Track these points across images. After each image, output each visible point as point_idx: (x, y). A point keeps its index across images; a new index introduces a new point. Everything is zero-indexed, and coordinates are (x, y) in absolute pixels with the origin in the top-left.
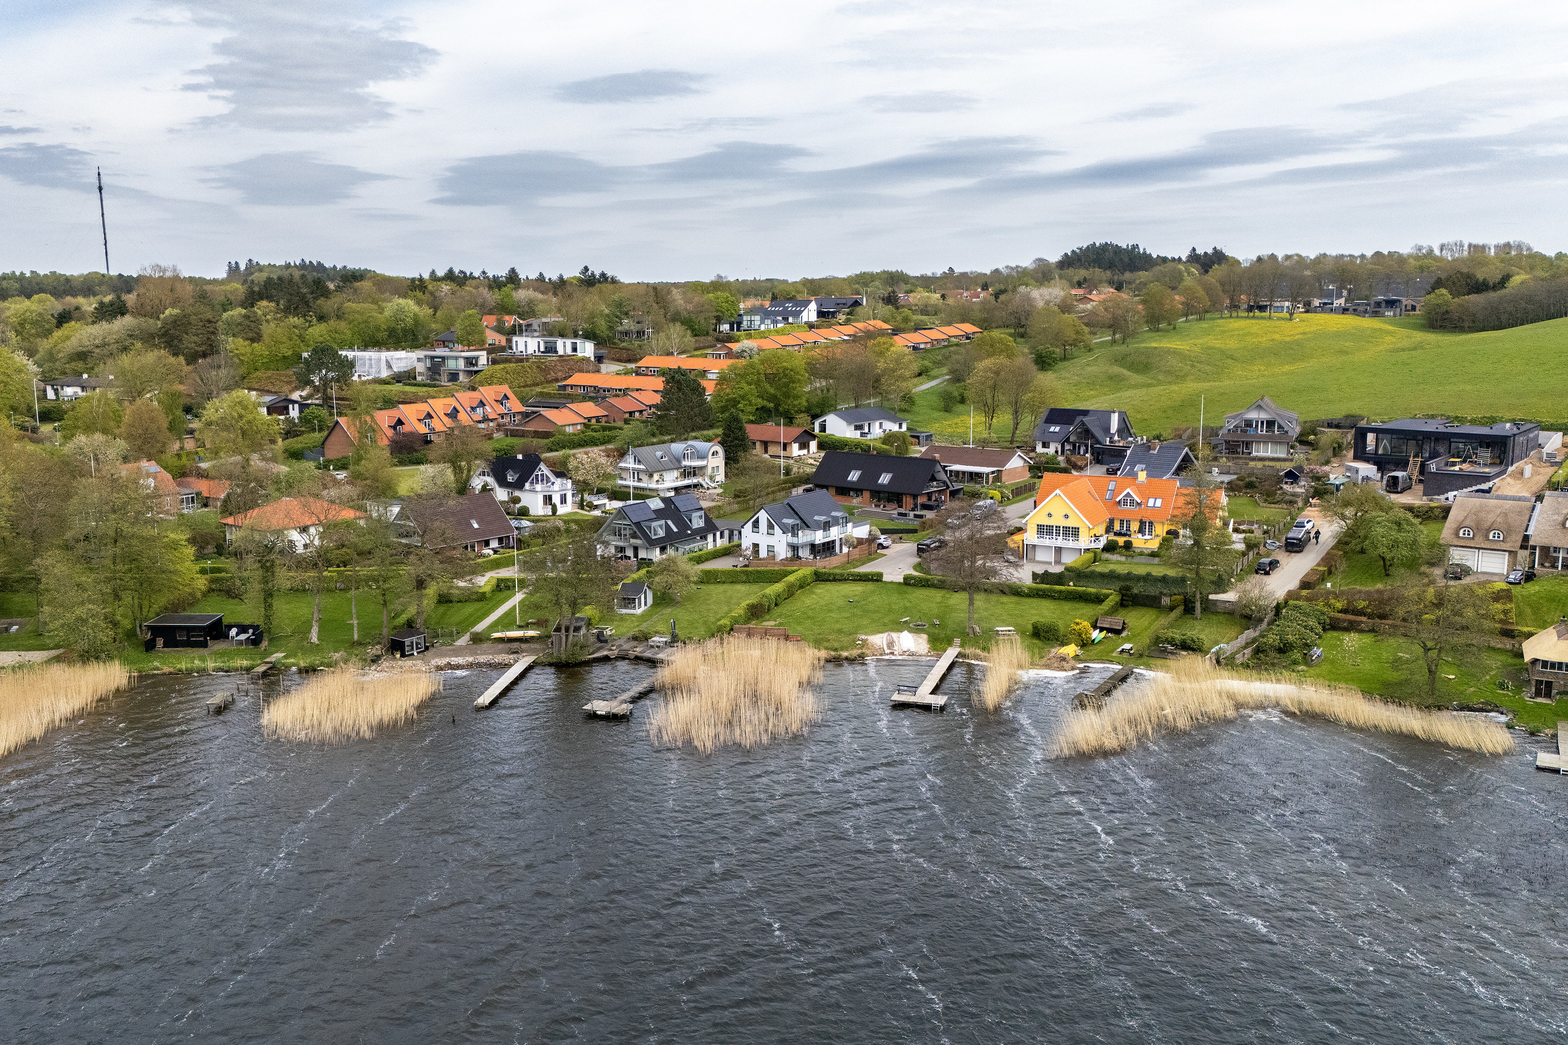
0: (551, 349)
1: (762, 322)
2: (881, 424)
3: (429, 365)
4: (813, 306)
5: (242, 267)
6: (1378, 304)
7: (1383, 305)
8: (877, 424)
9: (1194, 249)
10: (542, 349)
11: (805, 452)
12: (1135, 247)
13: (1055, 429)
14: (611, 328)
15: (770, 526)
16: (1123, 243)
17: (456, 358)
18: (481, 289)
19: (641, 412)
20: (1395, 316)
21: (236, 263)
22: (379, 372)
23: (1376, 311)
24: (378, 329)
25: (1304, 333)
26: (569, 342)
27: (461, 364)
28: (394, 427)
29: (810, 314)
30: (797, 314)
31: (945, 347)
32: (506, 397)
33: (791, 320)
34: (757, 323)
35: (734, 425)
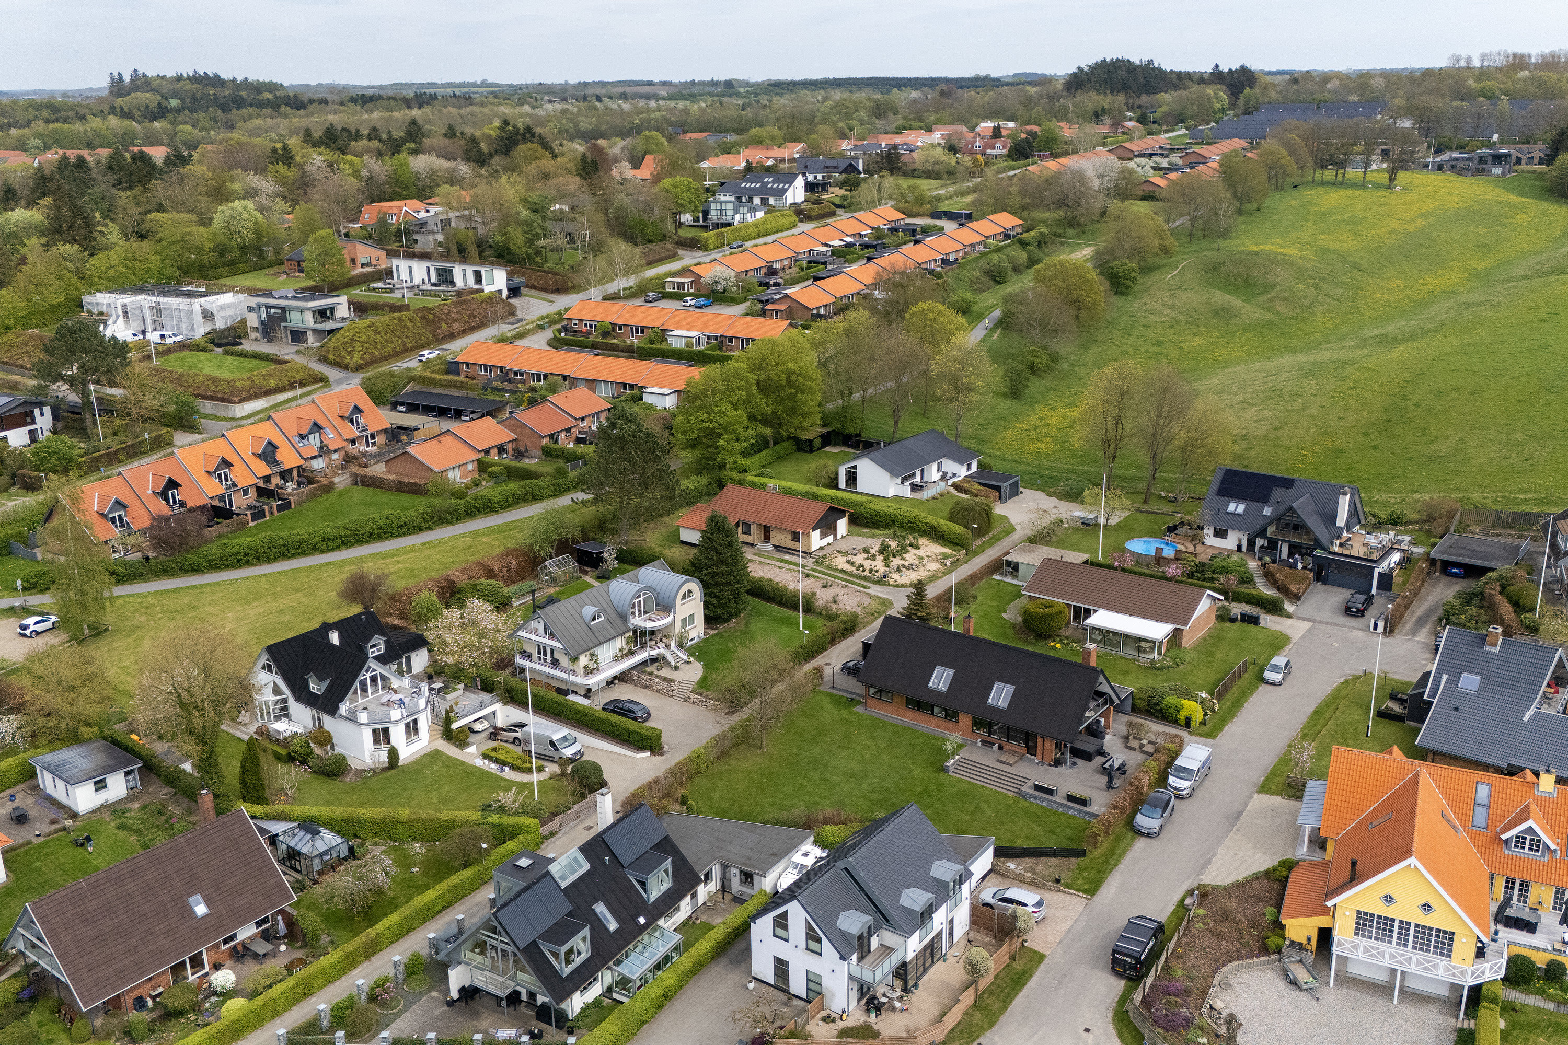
0: (445, 277)
1: (736, 211)
2: (939, 465)
3: (264, 316)
4: (800, 182)
5: (127, 79)
6: (1482, 159)
7: (1490, 160)
8: (935, 466)
9: (1217, 66)
10: (434, 279)
11: (830, 539)
12: (1150, 62)
13: (1236, 507)
14: (530, 242)
15: (812, 936)
16: (1137, 57)
17: (301, 310)
18: (366, 157)
19: (568, 430)
20: (1504, 174)
21: (119, 74)
22: (193, 329)
23: (1480, 168)
24: (200, 250)
25: (1422, 216)
26: (470, 270)
27: (309, 320)
28: (164, 495)
29: (796, 193)
30: (781, 193)
31: (982, 255)
32: (357, 410)
33: (772, 201)
34: (730, 213)
35: (718, 539)
